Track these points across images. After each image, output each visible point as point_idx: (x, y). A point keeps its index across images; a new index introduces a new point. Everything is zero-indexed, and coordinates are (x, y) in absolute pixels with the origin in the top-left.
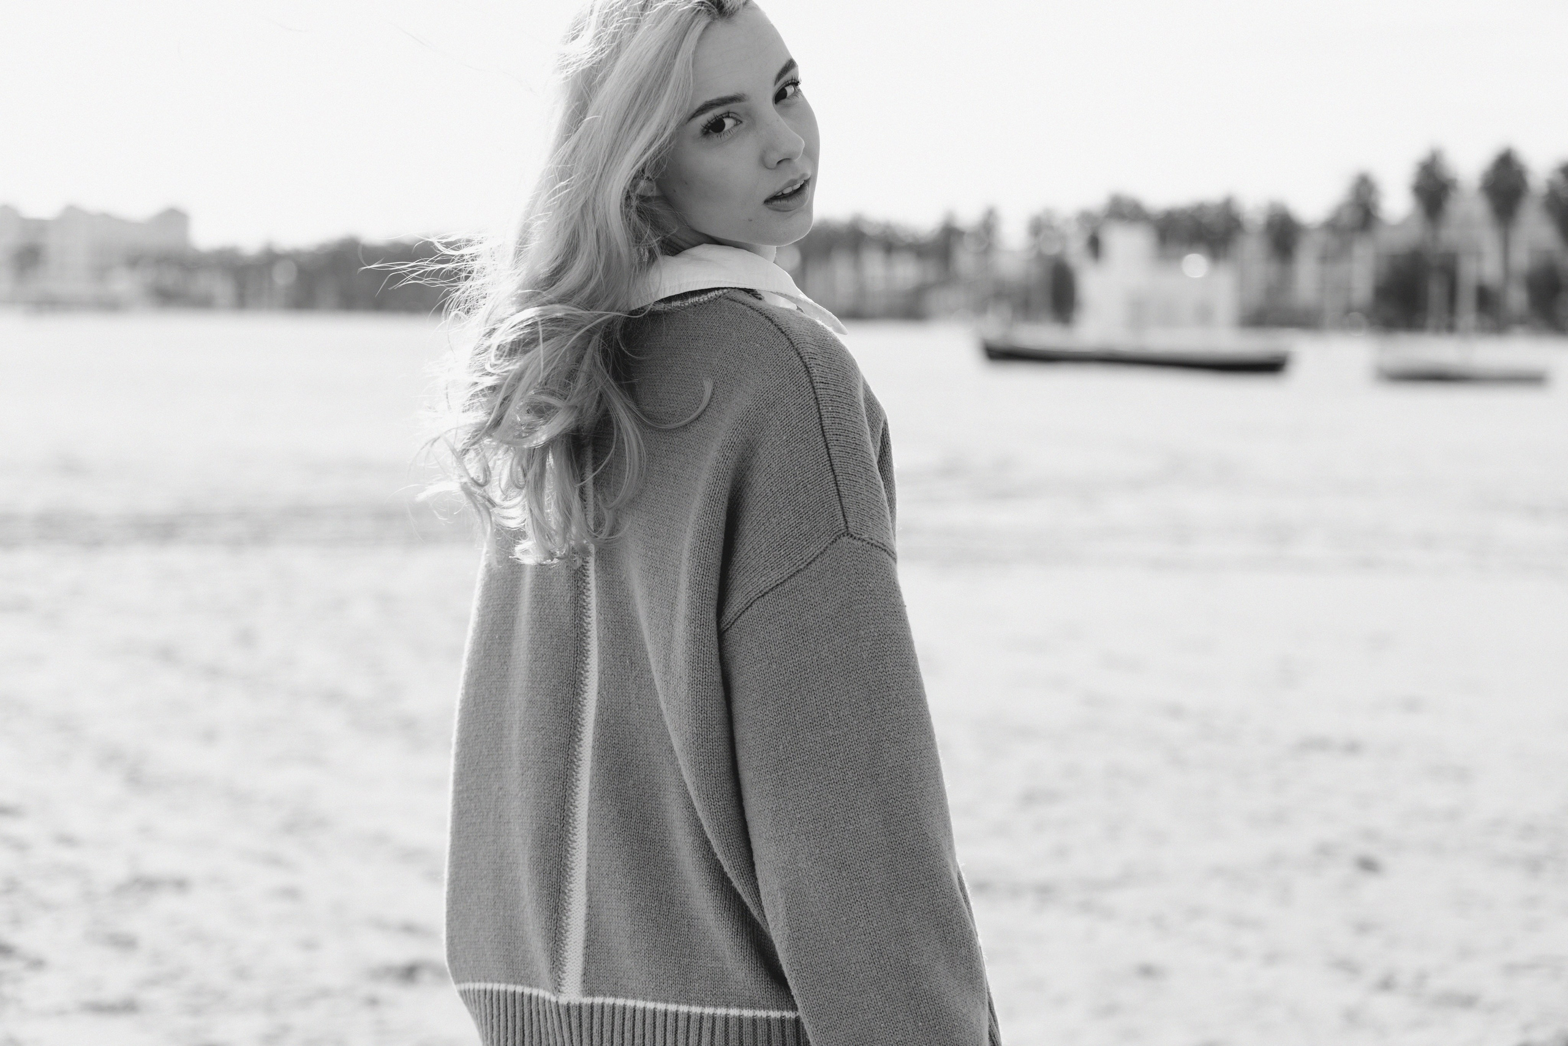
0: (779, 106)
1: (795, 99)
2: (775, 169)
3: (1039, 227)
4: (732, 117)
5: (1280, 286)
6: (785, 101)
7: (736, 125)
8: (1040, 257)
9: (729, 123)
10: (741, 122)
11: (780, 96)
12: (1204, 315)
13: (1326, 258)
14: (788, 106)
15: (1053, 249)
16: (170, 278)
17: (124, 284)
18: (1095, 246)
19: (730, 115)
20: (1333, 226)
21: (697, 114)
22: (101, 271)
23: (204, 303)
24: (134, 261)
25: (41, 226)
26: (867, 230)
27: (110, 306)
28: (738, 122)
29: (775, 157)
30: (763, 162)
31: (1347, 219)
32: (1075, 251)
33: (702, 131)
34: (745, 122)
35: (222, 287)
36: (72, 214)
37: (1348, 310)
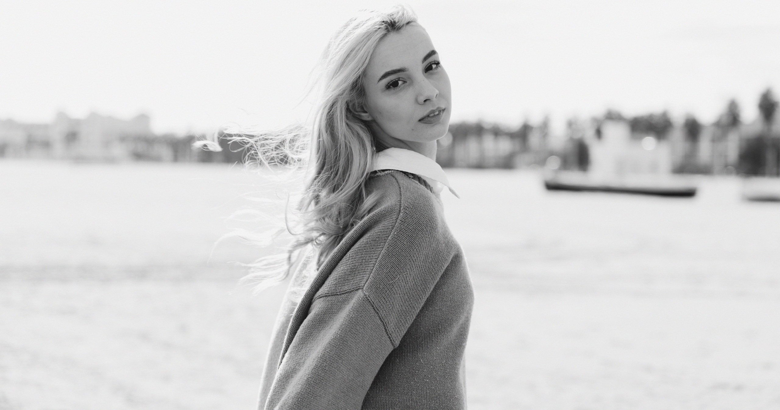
0: (427, 74)
1: (436, 71)
2: (423, 104)
3: (570, 124)
4: (401, 80)
5: (691, 154)
6: (431, 71)
7: (403, 83)
8: (571, 139)
9: (400, 83)
10: (406, 82)
11: (428, 69)
12: (654, 168)
13: (714, 140)
14: (432, 74)
15: (577, 136)
16: (141, 147)
17: (119, 150)
18: (599, 133)
19: (400, 79)
20: (718, 124)
21: (382, 78)
22: (107, 144)
23: (157, 159)
24: (123, 139)
25: (78, 122)
26: (486, 126)
27: (110, 160)
28: (405, 82)
29: (422, 99)
30: (416, 101)
31: (725, 120)
32: (589, 137)
33: (386, 87)
34: (408, 82)
35: (166, 152)
36: (94, 117)
37: (726, 166)
